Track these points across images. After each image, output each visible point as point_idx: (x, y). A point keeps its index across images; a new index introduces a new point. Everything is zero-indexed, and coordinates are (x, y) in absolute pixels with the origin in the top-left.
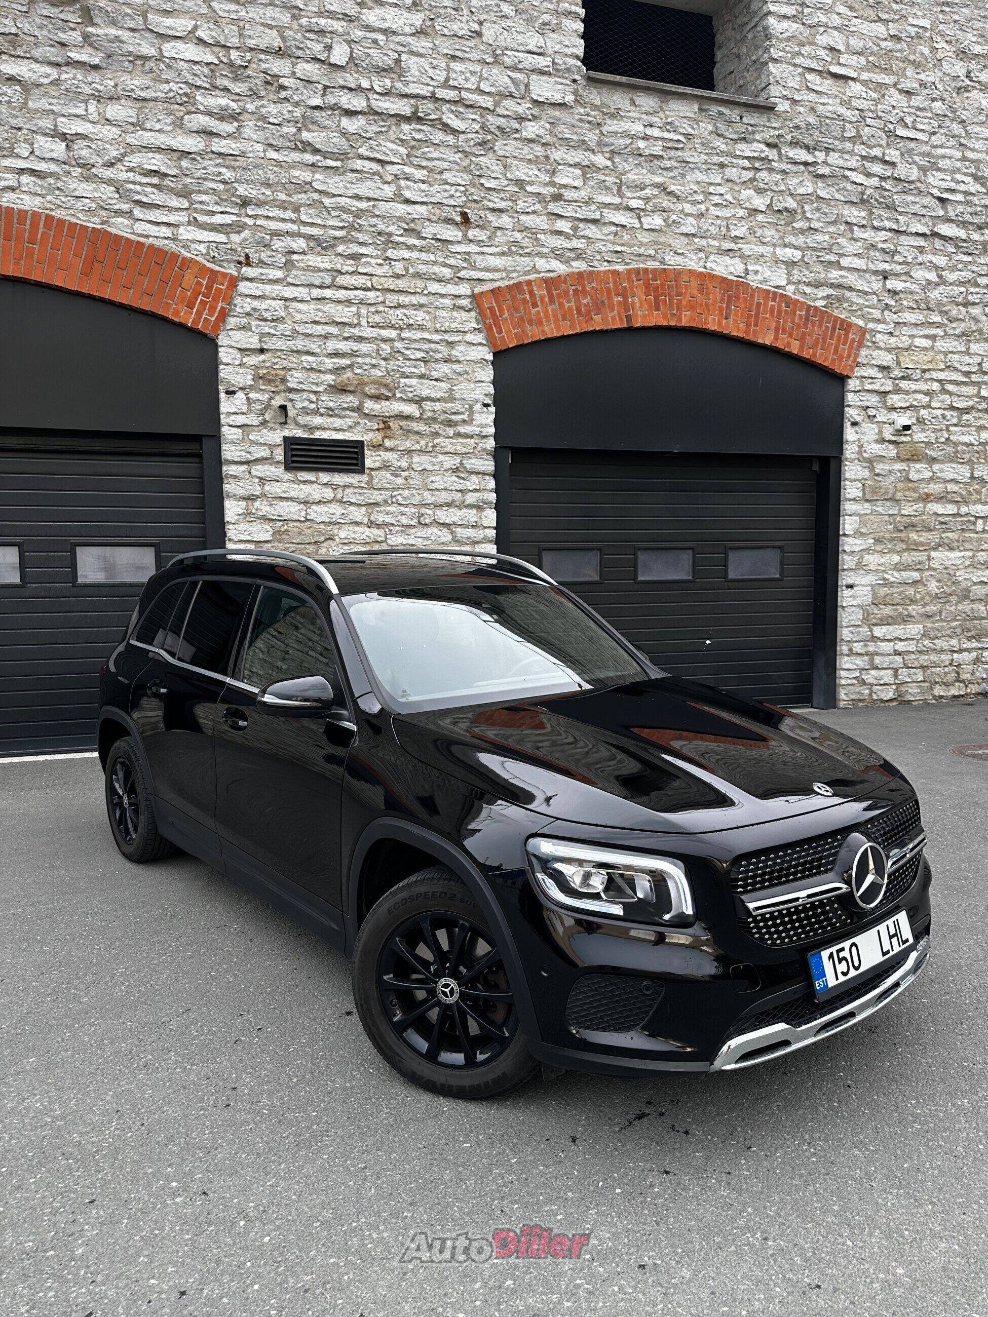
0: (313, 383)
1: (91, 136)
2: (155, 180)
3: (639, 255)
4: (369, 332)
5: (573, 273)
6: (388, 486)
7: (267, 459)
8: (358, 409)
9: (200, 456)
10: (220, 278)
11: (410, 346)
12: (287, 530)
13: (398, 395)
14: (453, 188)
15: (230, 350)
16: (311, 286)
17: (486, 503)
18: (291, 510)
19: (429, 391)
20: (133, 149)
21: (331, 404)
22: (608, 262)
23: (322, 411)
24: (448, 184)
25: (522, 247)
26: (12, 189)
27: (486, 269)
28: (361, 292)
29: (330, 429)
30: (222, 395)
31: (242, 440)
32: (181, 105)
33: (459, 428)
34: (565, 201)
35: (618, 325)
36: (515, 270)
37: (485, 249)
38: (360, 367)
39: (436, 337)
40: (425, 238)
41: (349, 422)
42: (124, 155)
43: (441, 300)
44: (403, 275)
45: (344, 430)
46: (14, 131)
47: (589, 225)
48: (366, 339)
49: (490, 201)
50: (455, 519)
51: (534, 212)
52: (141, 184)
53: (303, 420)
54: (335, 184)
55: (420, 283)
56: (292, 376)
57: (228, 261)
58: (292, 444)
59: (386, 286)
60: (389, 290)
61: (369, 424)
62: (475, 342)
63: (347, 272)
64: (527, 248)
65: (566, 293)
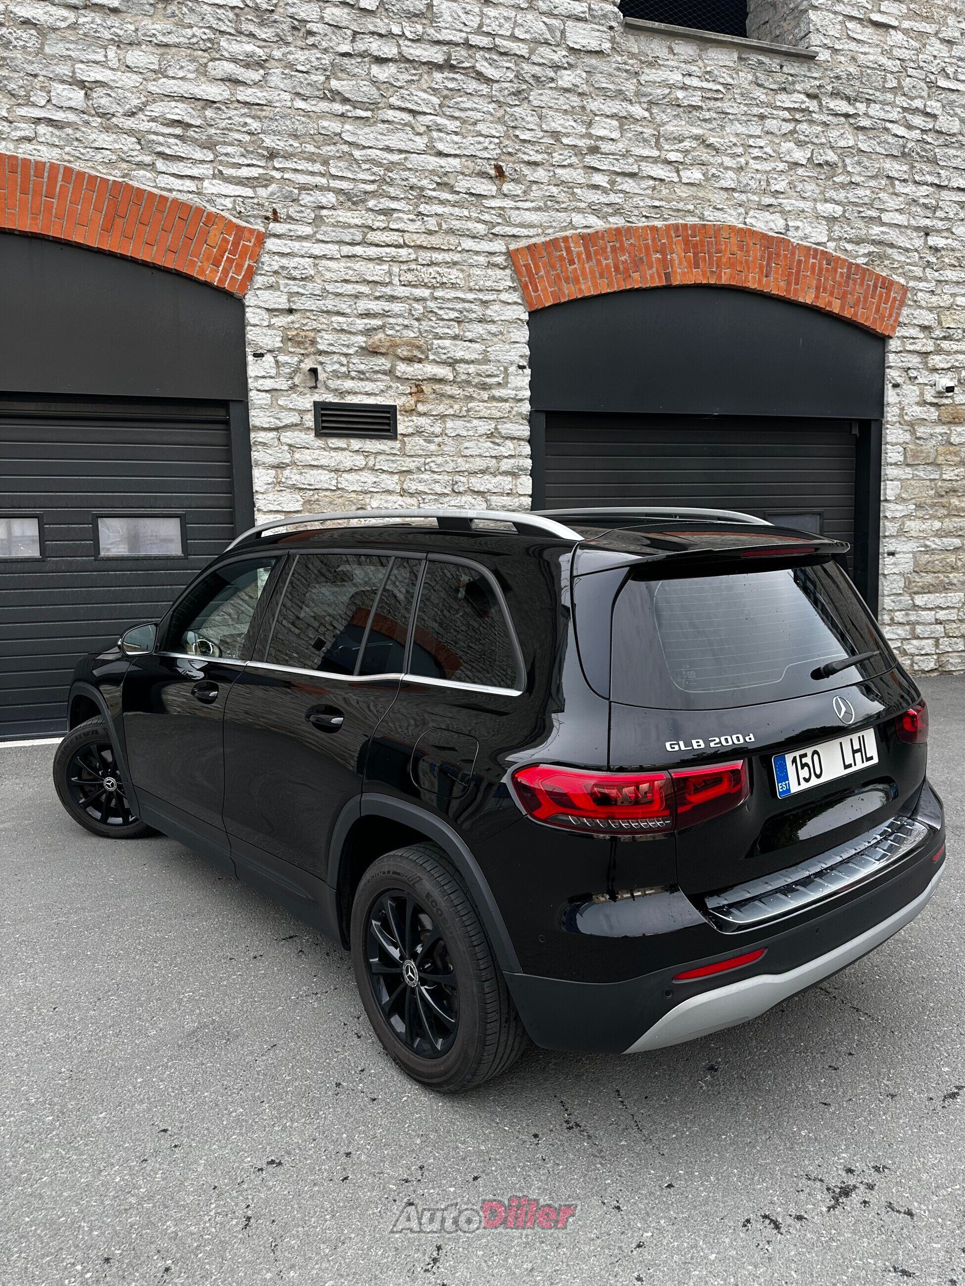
0: (343, 345)
1: (111, 84)
2: (178, 131)
3: (678, 210)
4: (401, 291)
5: (611, 229)
6: (421, 452)
7: (296, 425)
8: (390, 372)
9: (227, 423)
10: (246, 234)
11: (444, 306)
12: (318, 500)
13: (431, 357)
14: (487, 140)
15: (258, 310)
16: (341, 242)
17: (521, 470)
18: (322, 478)
19: (463, 353)
20: (153, 98)
21: (362, 367)
22: (647, 217)
23: (353, 374)
24: (482, 135)
25: (558, 202)
26: (29, 140)
27: (522, 225)
28: (393, 249)
29: (361, 393)
30: (250, 358)
31: (271, 406)
32: (204, 51)
33: (493, 391)
34: (602, 154)
35: (657, 283)
36: (551, 226)
37: (520, 204)
38: (392, 328)
39: (470, 296)
40: (458, 193)
41: (381, 386)
42: (145, 104)
43: (475, 257)
44: (436, 232)
45: (376, 395)
46: (30, 78)
47: (627, 179)
48: (398, 298)
49: (525, 153)
50: (490, 486)
51: (570, 165)
52: (163, 135)
53: (334, 384)
54: (365, 135)
55: (453, 240)
56: (322, 338)
57: (255, 216)
58: (323, 409)
59: (418, 243)
60: (421, 247)
61: (401, 388)
62: (510, 301)
63: (378, 228)
64: (563, 202)
65: (604, 250)
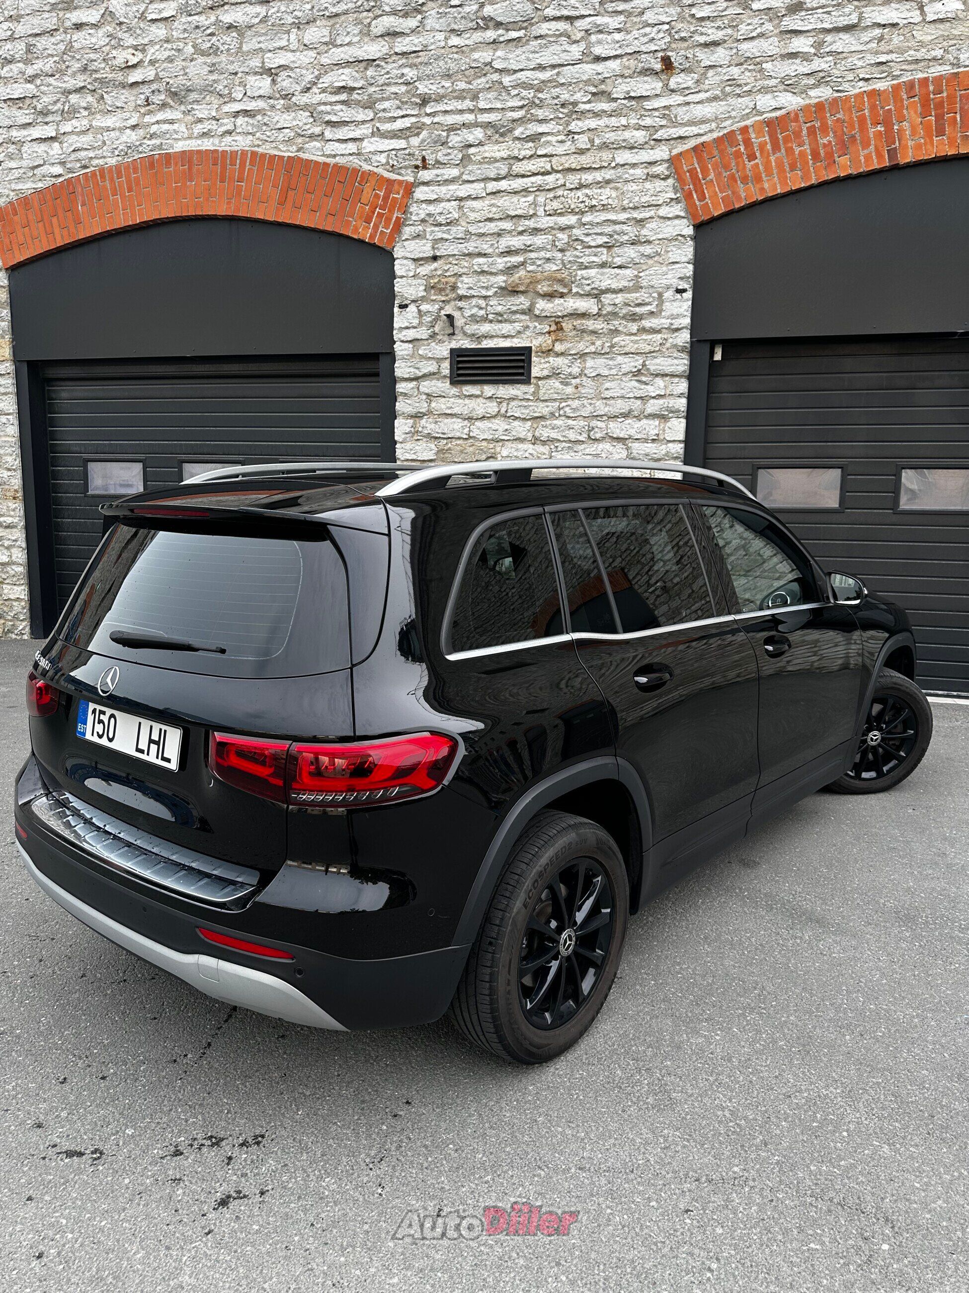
0: (483, 287)
1: (292, 65)
2: (343, 97)
3: (917, 61)
4: (546, 222)
5: (809, 106)
6: (556, 396)
7: (434, 374)
8: (529, 311)
9: (377, 375)
10: (396, 186)
11: (591, 232)
12: (449, 449)
13: (574, 290)
14: (655, 29)
15: (405, 262)
16: (486, 179)
17: (672, 412)
18: (455, 427)
19: (609, 282)
20: (325, 69)
21: (499, 309)
22: (867, 80)
23: (491, 317)
24: (649, 25)
25: (739, 86)
26: (229, 132)
27: (691, 123)
28: (540, 177)
29: (497, 336)
30: (396, 310)
31: (412, 356)
32: (368, 11)
33: (643, 322)
34: (807, 10)
35: (876, 165)
36: (730, 117)
37: (690, 98)
38: (533, 264)
39: (623, 216)
40: (615, 100)
41: (518, 326)
42: (318, 78)
43: (631, 171)
44: (588, 149)
45: (513, 337)
46: (233, 76)
47: (841, 35)
48: (541, 230)
49: (702, 34)
50: (632, 432)
51: (761, 35)
52: (331, 104)
53: (471, 329)
54: (515, 58)
55: (606, 155)
56: (462, 282)
57: (406, 167)
58: (458, 356)
59: (567, 166)
60: (570, 170)
61: (539, 327)
62: (670, 216)
63: (524, 158)
64: (746, 84)
65: (798, 134)
